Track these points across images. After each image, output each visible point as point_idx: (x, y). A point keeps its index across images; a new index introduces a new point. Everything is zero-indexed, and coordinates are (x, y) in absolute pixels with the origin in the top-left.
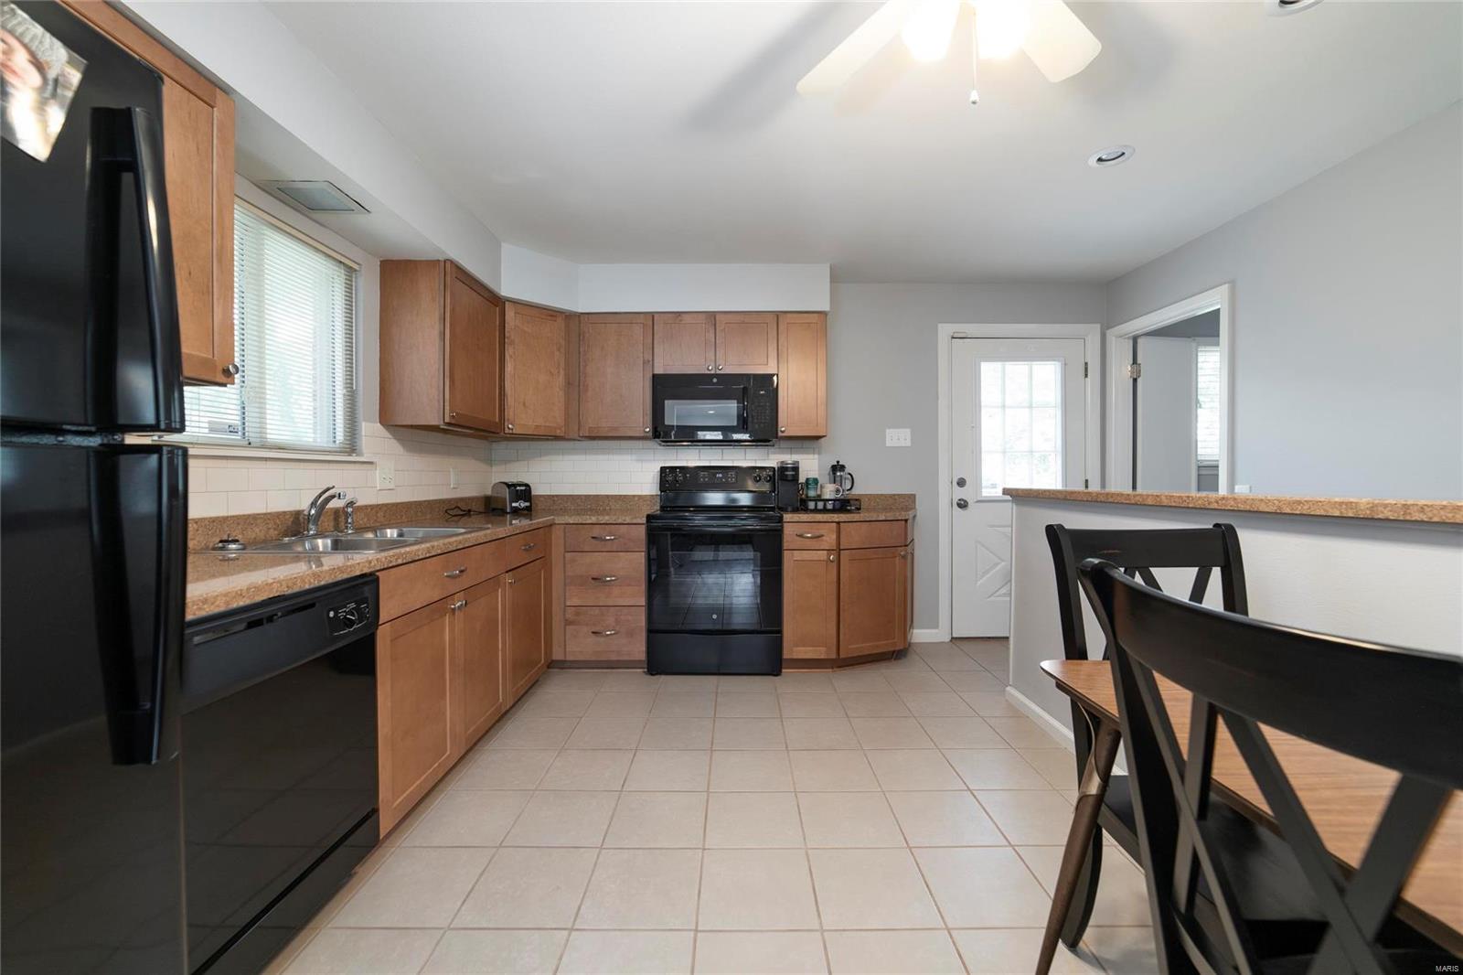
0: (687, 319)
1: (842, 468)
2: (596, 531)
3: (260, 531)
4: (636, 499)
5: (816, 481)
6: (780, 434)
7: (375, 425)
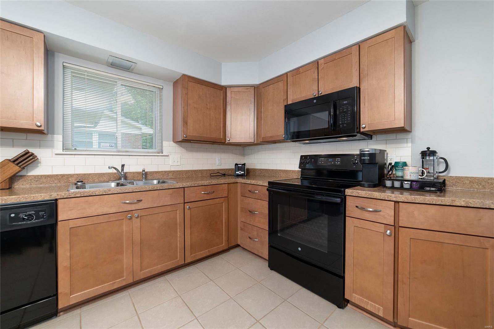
0: (301, 70)
1: (433, 153)
2: (250, 188)
3: (107, 179)
4: (291, 172)
5: (405, 164)
6: (362, 130)
7: (171, 142)
